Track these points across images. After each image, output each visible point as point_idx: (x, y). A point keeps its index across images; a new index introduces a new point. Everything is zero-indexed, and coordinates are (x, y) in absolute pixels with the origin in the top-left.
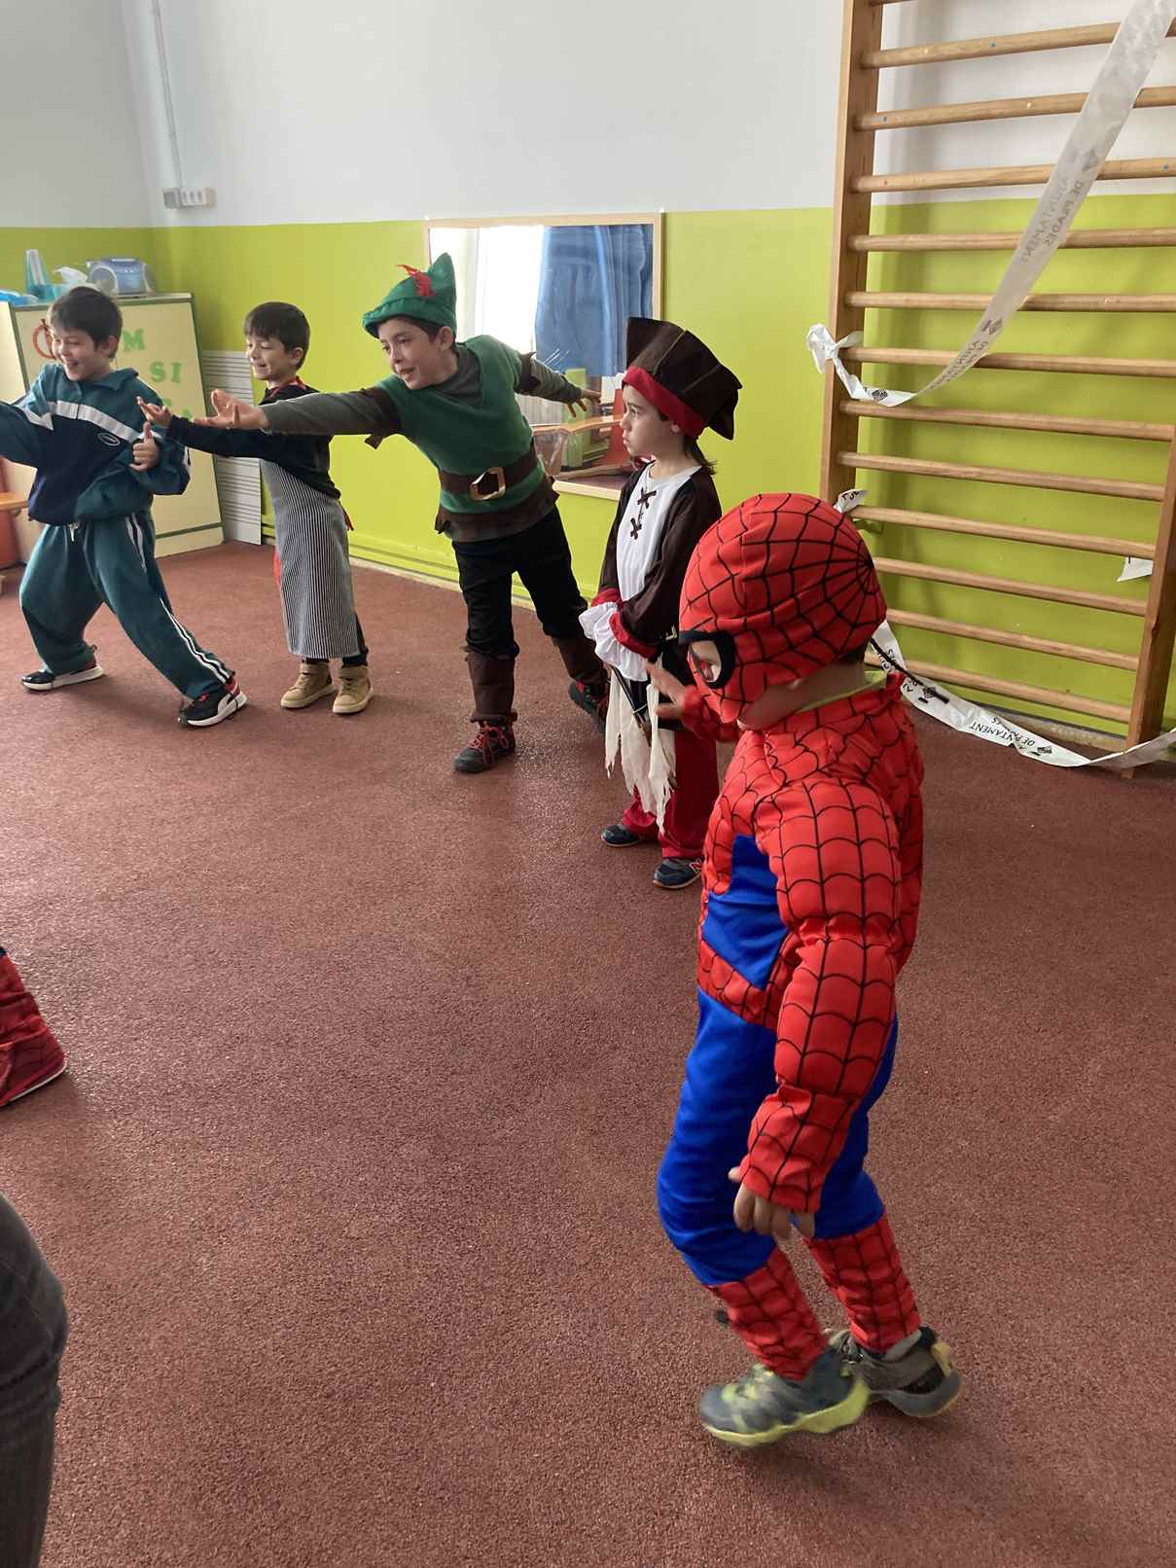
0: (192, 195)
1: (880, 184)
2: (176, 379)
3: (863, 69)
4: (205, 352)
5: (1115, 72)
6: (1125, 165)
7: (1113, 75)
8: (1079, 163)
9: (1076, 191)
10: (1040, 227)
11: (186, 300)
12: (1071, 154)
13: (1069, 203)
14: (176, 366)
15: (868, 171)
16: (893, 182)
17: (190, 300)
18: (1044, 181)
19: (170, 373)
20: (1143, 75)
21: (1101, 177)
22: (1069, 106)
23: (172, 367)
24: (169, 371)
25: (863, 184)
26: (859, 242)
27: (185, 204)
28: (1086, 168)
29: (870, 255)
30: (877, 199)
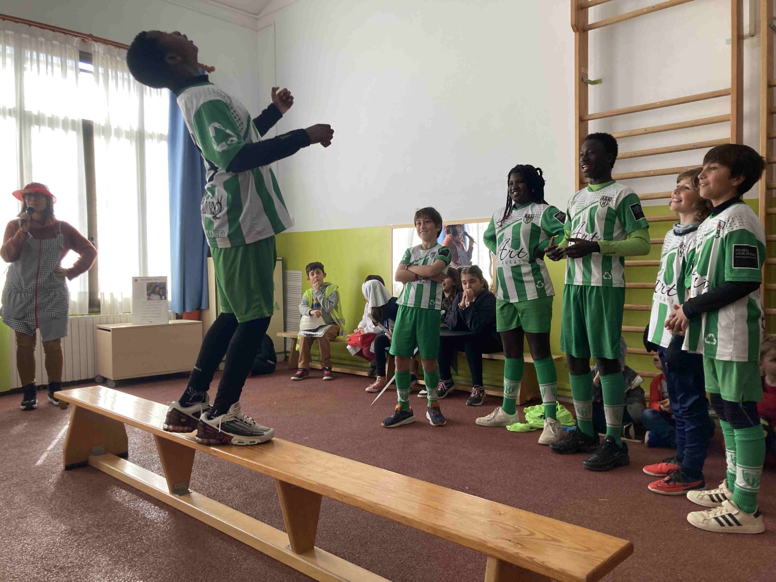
17: (282, 260)
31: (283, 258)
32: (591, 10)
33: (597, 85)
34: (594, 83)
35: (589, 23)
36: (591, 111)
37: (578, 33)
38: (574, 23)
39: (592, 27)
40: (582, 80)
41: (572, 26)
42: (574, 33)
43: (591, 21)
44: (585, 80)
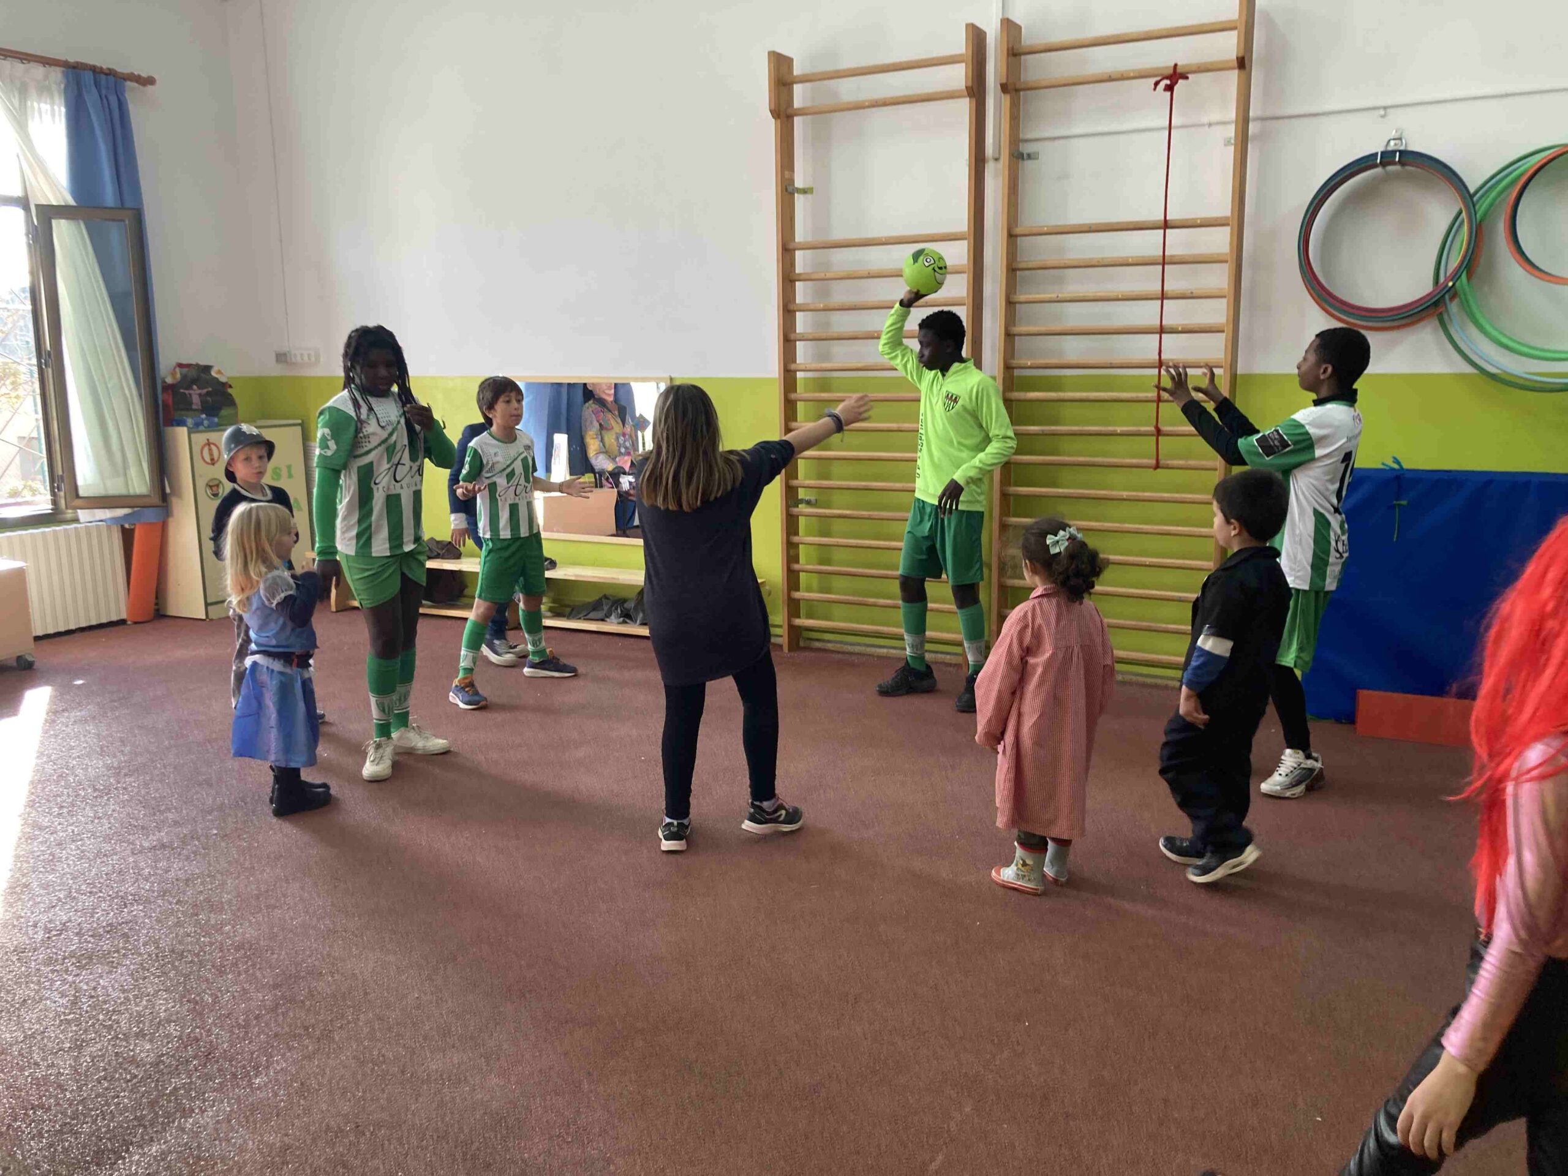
0: (302, 355)
1: (803, 367)
3: (788, 311)
11: (297, 425)
14: (290, 469)
15: (794, 361)
16: (809, 367)
17: (302, 426)
19: (286, 476)
23: (287, 471)
24: (285, 473)
25: (793, 367)
26: (793, 396)
27: (293, 361)
29: (798, 403)
30: (799, 375)
31: (303, 421)
32: (798, 89)
33: (809, 196)
34: (804, 191)
35: (796, 106)
36: (800, 236)
37: (779, 121)
38: (773, 108)
39: (802, 112)
40: (786, 190)
41: (771, 111)
42: (773, 120)
43: (797, 104)
44: (790, 189)
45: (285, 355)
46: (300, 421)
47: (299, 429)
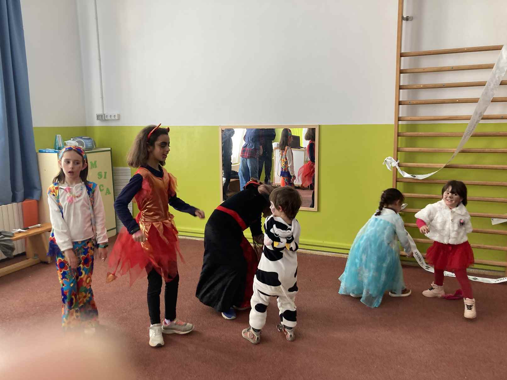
0: (111, 116)
2: (105, 178)
4: (114, 168)
5: (486, 93)
6: (489, 116)
7: (486, 94)
8: (478, 116)
9: (477, 122)
10: (468, 131)
11: (109, 150)
12: (476, 113)
13: (475, 125)
14: (105, 173)
16: (413, 119)
17: (111, 151)
18: (470, 120)
19: (103, 176)
20: (493, 95)
21: (482, 119)
22: (475, 101)
23: (104, 173)
24: (103, 174)
27: (106, 119)
28: (479, 117)
45: (102, 116)
46: (110, 149)
47: (110, 152)
